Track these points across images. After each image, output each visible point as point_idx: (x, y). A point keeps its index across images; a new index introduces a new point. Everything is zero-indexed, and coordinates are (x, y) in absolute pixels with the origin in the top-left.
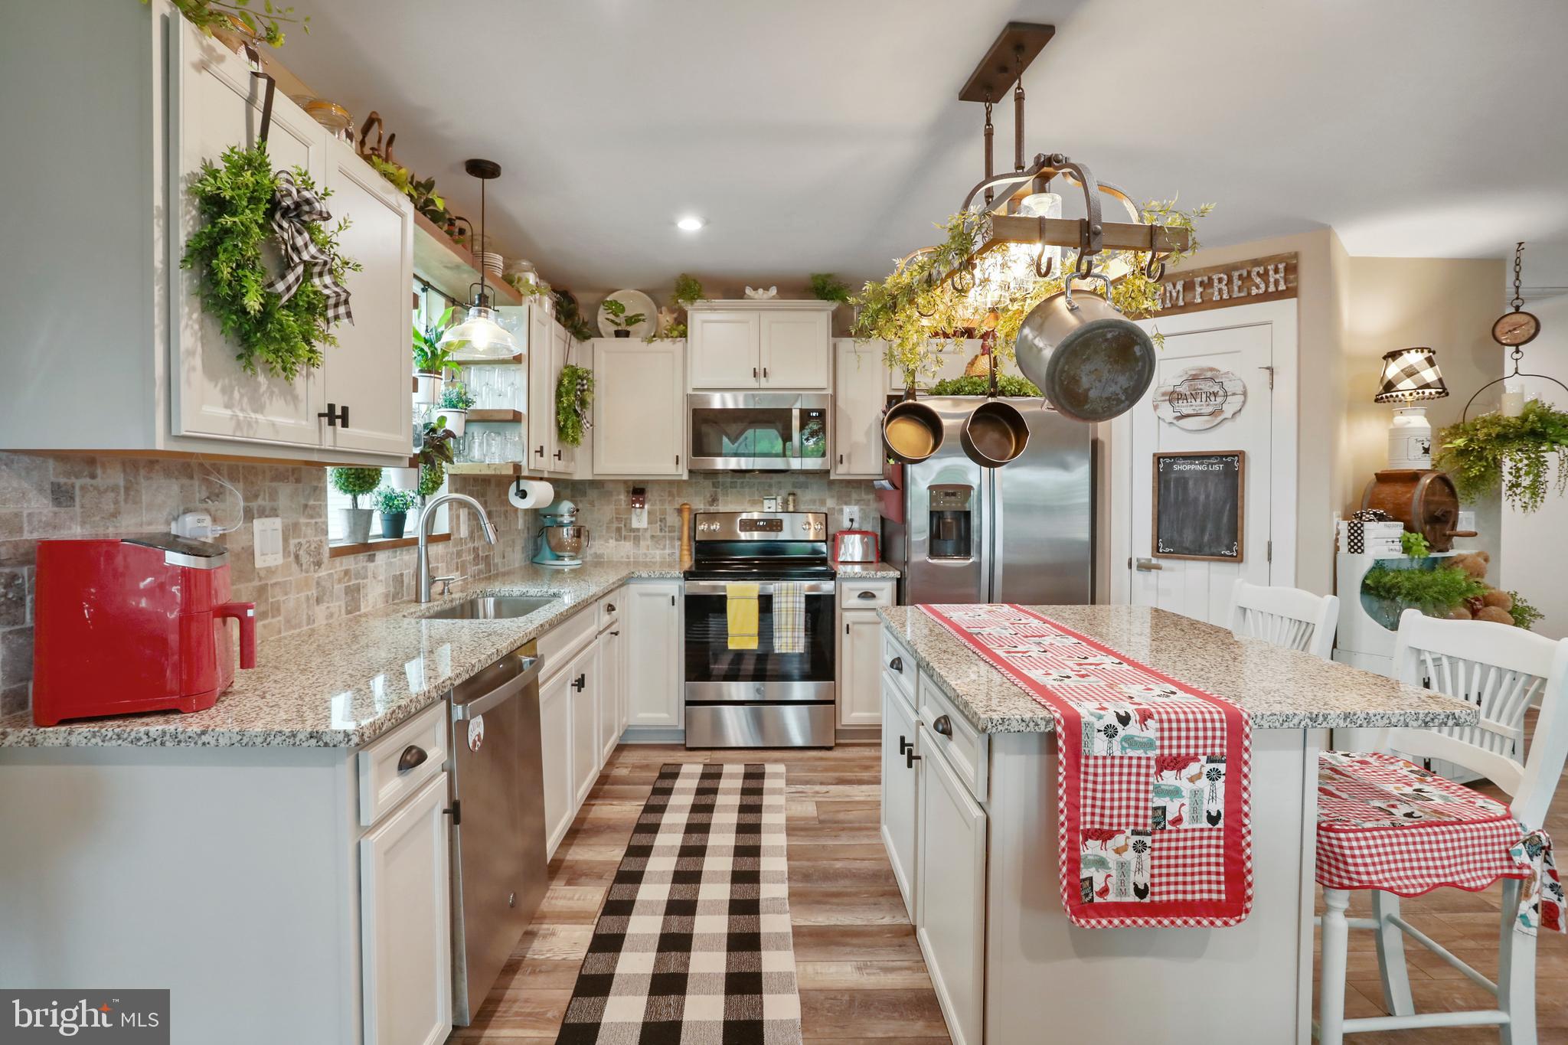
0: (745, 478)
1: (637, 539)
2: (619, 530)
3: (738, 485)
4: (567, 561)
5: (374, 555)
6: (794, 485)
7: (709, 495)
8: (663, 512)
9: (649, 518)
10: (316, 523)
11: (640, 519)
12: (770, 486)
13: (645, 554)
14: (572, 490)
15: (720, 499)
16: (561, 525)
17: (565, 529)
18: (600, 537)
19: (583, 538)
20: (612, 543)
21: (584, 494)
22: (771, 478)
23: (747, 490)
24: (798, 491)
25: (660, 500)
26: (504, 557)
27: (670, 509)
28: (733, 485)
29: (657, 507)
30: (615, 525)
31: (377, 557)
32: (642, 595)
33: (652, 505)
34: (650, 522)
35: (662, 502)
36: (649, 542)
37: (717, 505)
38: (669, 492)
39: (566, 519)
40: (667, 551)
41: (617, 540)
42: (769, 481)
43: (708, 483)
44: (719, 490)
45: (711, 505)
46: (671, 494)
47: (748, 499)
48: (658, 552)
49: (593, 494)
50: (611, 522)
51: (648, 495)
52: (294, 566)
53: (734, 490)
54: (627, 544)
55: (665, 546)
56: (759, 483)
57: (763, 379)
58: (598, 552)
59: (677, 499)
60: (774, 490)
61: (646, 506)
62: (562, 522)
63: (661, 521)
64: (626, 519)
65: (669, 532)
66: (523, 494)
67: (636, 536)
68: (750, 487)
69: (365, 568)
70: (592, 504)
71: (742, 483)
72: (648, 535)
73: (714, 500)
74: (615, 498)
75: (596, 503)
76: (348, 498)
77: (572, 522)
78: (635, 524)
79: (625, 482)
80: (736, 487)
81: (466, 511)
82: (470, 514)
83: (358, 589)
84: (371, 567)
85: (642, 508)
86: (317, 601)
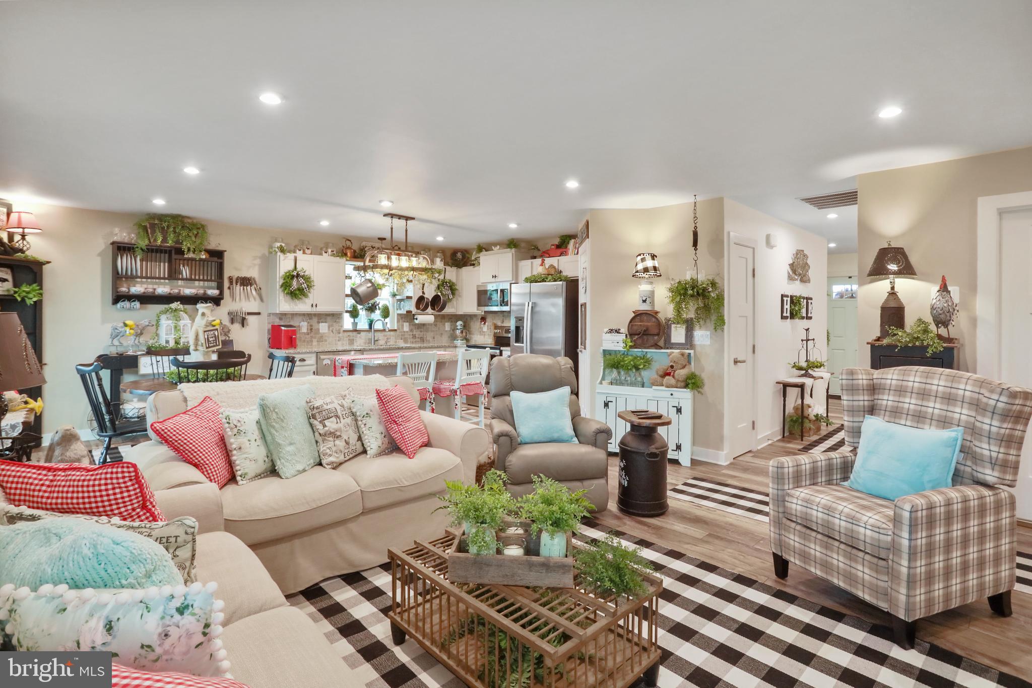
1: (484, 335)
4: (459, 341)
10: (339, 325)
11: (485, 329)
16: (458, 329)
20: (479, 336)
25: (490, 322)
26: (434, 338)
27: (492, 324)
33: (488, 323)
34: (488, 329)
36: (487, 335)
39: (459, 327)
40: (490, 338)
43: (502, 315)
45: (503, 324)
46: (493, 319)
50: (479, 329)
51: (487, 320)
52: (331, 333)
57: (496, 278)
63: (490, 329)
65: (490, 332)
66: (417, 319)
67: (483, 331)
69: (357, 336)
73: (503, 322)
76: (352, 320)
81: (408, 324)
82: (409, 325)
83: (353, 340)
84: (359, 335)
85: (485, 324)
86: (339, 341)
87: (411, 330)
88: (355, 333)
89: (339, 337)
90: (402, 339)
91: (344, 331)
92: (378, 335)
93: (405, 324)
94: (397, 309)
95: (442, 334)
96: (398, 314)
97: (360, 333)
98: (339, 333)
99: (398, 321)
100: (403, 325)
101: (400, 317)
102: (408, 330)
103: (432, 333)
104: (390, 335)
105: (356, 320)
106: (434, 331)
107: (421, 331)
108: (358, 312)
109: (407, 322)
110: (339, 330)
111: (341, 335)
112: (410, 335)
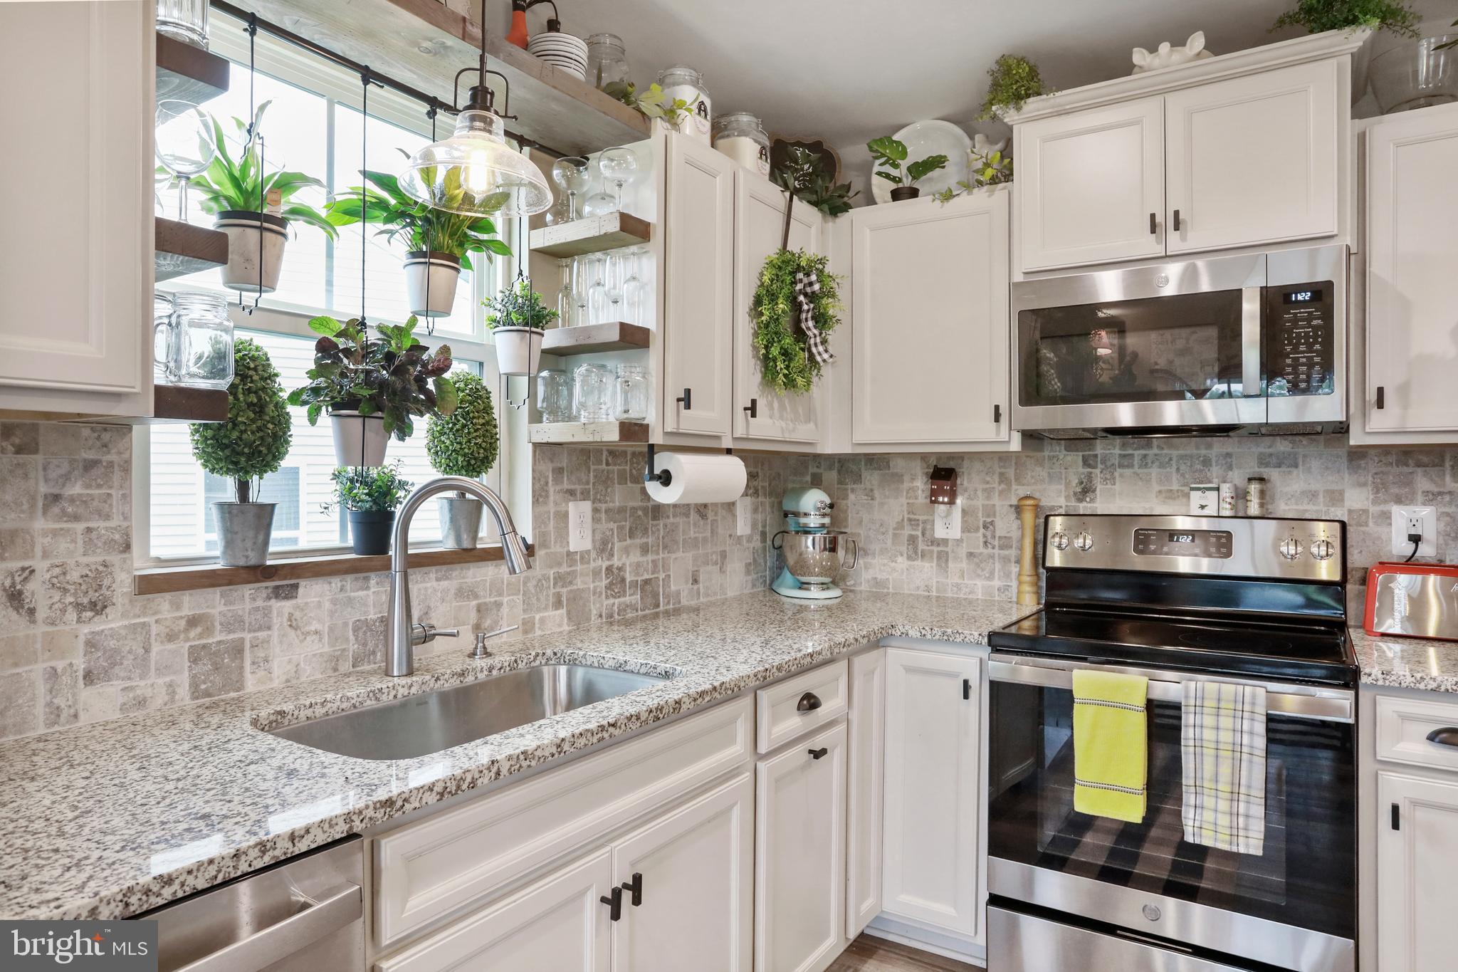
0: (1149, 446)
1: (943, 558)
2: (912, 540)
3: (1136, 461)
4: (816, 592)
5: (296, 587)
6: (1263, 461)
7: (1075, 481)
8: (990, 511)
9: (964, 522)
10: (89, 530)
11: (948, 524)
12: (1207, 462)
13: (957, 585)
14: (839, 472)
15: (1099, 487)
16: (807, 531)
17: (810, 538)
18: (883, 551)
19: (841, 553)
20: (902, 562)
21: (858, 478)
22: (1209, 446)
23: (1154, 471)
24: (1273, 474)
25: (984, 490)
26: (695, 581)
27: (1002, 505)
28: (1126, 461)
29: (980, 502)
30: (907, 531)
31: (301, 590)
32: (910, 670)
33: (969, 498)
34: (966, 529)
35: (988, 492)
36: (964, 565)
37: (1092, 501)
38: (1001, 474)
39: (813, 521)
40: (997, 583)
41: (909, 558)
42: (1203, 452)
43: (1075, 458)
44: (1097, 471)
45: (1080, 500)
46: (1003, 478)
47: (1156, 487)
48: (980, 583)
49: (871, 478)
50: (900, 525)
51: (963, 481)
53: (1128, 472)
54: (927, 565)
55: (992, 573)
56: (1182, 457)
57: (1173, 236)
58: (879, 577)
59: (1014, 487)
60: (1215, 471)
61: (959, 501)
62: (805, 526)
63: (985, 527)
64: (925, 522)
65: (1001, 548)
66: (666, 478)
67: (941, 551)
68: (1162, 466)
69: (267, 612)
70: (870, 494)
71: (1145, 456)
72: (963, 551)
73: (1086, 491)
74: (906, 485)
75: (877, 494)
77: (823, 526)
78: (940, 532)
79: (924, 457)
80: (1130, 466)
81: (587, 506)
82: (595, 510)
83: (237, 650)
84: (282, 607)
85: (952, 502)
86: (89, 677)
87: (603, 547)
88: (248, 597)
89: (91, 645)
90: (558, 604)
91: (149, 585)
92: (426, 585)
93: (572, 507)
94: (536, 417)
95: (723, 555)
96: (537, 446)
97: (290, 592)
98: (98, 607)
99: (539, 496)
100: (566, 515)
101: (547, 468)
102: (587, 544)
103: (689, 555)
104: (497, 588)
105: (264, 488)
106: (695, 543)
107: (645, 550)
108: (282, 423)
109: (585, 496)
110: (97, 578)
111: (112, 622)
112: (596, 573)
